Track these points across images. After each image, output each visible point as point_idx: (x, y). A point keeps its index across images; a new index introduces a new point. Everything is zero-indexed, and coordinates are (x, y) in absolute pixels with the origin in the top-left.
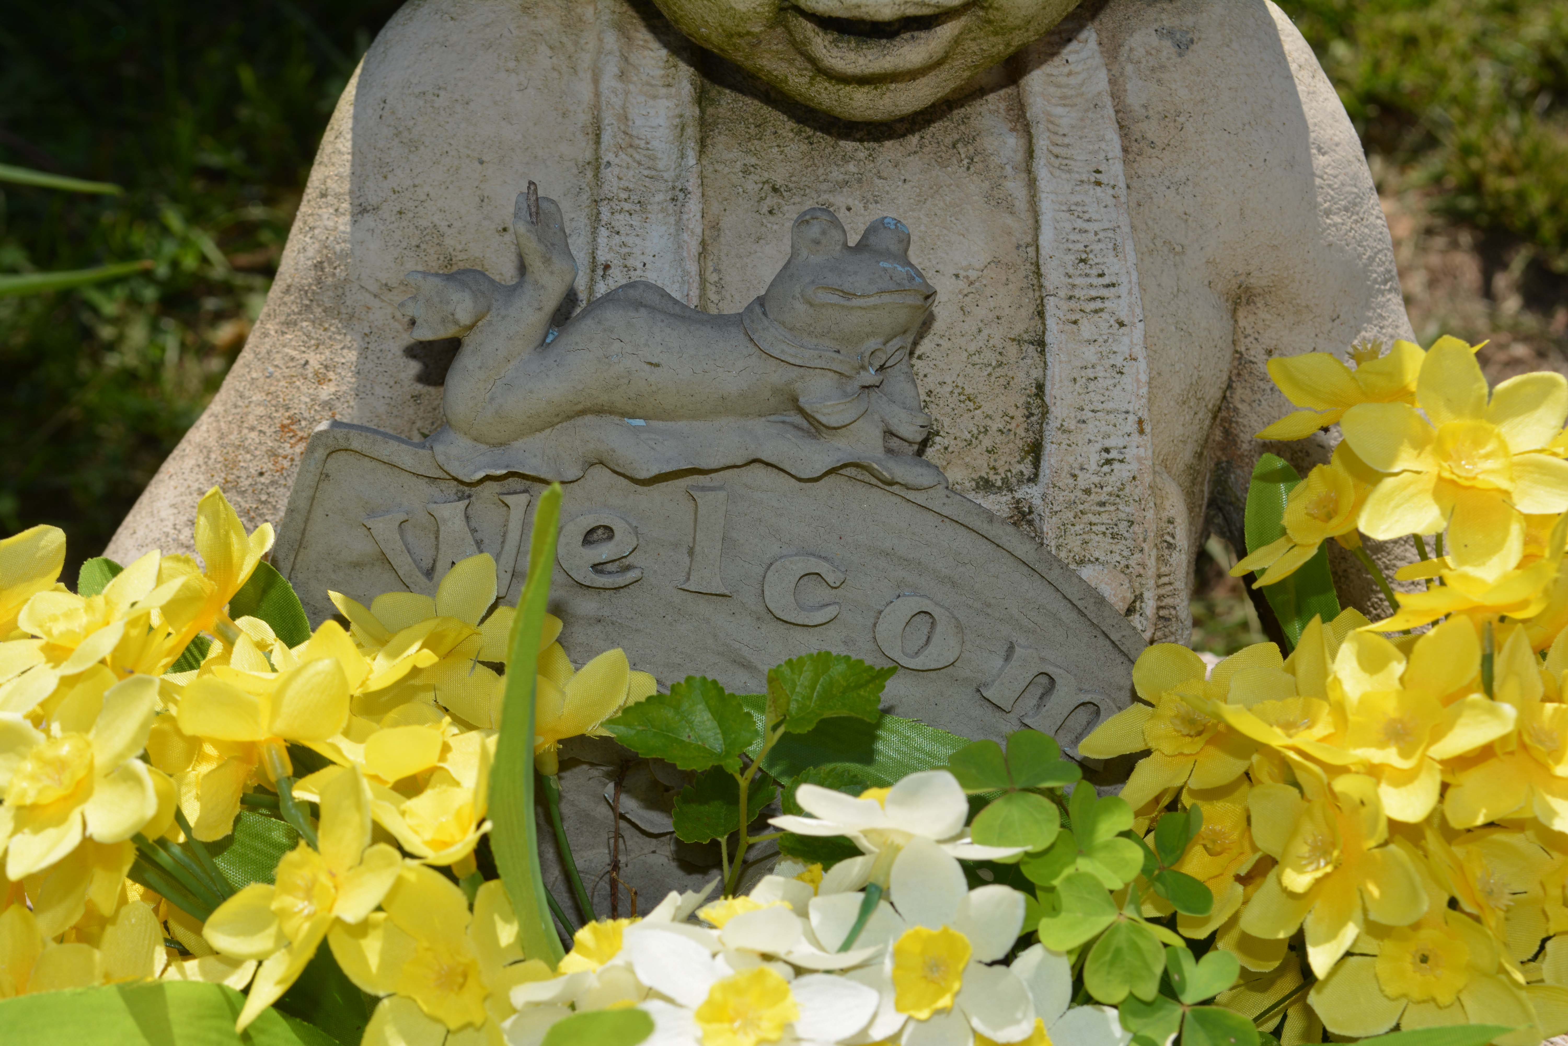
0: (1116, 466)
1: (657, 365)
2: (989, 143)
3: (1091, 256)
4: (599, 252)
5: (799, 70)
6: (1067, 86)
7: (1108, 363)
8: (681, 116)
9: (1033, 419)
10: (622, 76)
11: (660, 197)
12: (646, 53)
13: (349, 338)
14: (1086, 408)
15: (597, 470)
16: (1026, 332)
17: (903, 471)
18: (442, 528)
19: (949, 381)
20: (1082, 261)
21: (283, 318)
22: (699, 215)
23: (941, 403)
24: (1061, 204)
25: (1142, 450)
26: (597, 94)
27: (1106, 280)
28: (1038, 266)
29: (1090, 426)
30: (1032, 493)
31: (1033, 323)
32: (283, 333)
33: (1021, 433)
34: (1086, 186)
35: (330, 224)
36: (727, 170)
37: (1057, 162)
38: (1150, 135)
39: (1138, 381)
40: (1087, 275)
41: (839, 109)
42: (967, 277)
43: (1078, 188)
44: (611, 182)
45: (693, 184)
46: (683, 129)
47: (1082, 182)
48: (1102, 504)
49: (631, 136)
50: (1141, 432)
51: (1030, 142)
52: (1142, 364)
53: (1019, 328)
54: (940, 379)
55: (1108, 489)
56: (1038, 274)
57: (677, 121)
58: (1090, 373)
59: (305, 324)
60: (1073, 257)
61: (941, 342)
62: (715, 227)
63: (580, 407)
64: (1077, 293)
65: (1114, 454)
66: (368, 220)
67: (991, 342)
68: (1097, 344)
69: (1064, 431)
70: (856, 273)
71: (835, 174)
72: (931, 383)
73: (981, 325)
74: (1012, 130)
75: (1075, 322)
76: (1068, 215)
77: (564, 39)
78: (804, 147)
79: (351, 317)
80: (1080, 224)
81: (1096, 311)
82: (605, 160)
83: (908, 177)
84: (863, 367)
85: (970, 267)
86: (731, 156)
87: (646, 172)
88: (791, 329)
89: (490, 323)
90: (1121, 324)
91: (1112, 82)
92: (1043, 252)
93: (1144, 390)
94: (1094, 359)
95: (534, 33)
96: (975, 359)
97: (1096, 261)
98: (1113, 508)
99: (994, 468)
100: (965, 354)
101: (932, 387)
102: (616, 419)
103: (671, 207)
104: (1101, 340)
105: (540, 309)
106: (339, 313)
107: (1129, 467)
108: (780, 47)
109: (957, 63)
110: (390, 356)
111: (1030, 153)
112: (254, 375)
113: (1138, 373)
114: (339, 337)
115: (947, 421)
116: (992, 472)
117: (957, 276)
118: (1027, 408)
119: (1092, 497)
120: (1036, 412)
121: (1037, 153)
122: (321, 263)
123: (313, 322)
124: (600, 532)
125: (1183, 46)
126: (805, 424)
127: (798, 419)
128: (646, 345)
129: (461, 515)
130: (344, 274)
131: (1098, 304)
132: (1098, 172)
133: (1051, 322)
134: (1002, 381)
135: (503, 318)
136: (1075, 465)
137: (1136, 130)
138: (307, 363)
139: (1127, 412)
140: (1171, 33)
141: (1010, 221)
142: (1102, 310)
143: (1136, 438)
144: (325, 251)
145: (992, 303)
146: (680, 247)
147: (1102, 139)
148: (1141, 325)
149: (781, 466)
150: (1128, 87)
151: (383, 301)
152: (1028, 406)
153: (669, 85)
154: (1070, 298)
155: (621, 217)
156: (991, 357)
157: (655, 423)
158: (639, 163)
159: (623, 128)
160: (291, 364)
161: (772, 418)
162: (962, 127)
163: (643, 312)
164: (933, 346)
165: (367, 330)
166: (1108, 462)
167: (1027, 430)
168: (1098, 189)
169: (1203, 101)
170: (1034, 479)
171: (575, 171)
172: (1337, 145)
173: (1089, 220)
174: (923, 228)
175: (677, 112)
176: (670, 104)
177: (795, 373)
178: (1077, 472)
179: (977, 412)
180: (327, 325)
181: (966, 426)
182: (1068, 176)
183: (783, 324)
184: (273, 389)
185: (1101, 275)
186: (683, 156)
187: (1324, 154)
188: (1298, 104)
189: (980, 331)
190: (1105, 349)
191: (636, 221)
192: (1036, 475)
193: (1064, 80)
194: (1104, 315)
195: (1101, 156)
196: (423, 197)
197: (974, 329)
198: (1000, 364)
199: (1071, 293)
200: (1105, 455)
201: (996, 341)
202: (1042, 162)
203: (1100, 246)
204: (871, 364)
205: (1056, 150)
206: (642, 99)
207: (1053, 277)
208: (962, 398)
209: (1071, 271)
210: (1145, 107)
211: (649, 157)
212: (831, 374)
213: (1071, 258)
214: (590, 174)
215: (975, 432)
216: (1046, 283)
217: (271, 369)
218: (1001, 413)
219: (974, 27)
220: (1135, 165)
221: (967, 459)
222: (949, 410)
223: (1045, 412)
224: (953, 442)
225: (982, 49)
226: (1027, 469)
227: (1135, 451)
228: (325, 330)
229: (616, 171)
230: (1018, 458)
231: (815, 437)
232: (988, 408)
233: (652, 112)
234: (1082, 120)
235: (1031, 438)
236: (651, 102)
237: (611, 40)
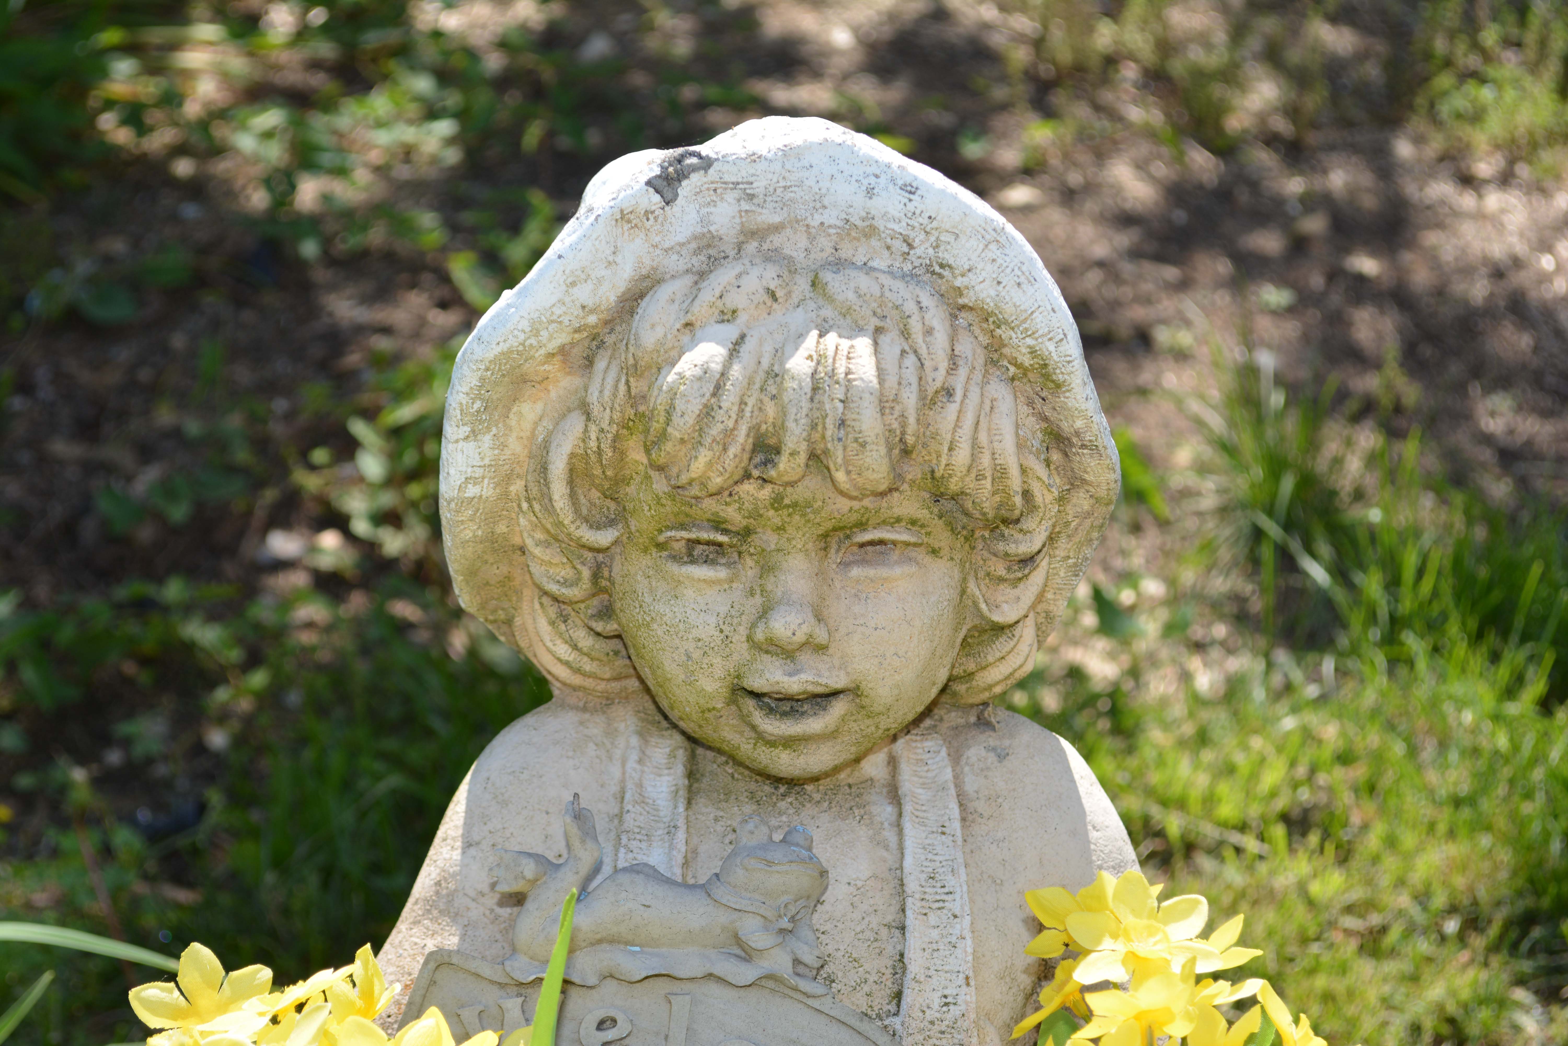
0: (952, 1007)
1: (649, 907)
2: (874, 809)
3: (937, 875)
4: (619, 862)
5: (747, 739)
6: (926, 777)
7: (946, 941)
8: (676, 785)
9: (897, 976)
10: (640, 761)
11: (660, 832)
12: (656, 750)
13: (454, 928)
14: (932, 968)
15: (609, 981)
16: (894, 921)
17: (805, 985)
18: (506, 1015)
19: (842, 948)
20: (931, 878)
21: (411, 920)
22: (684, 841)
23: (837, 962)
24: (919, 844)
25: (968, 997)
26: (624, 773)
27: (946, 890)
28: (902, 880)
29: (934, 981)
30: (895, 1022)
31: (898, 916)
32: (411, 929)
33: (889, 987)
34: (935, 835)
35: (447, 856)
36: (704, 818)
37: (917, 820)
38: (980, 810)
39: (966, 952)
40: (934, 887)
41: (772, 766)
42: (856, 885)
43: (930, 836)
44: (629, 821)
45: (681, 823)
46: (677, 792)
47: (933, 832)
48: (943, 1033)
49: (644, 797)
50: (968, 984)
51: (900, 809)
52: (969, 942)
53: (889, 918)
54: (836, 947)
55: (947, 1023)
56: (902, 885)
57: (673, 788)
58: (935, 946)
59: (426, 922)
60: (925, 876)
61: (838, 924)
62: (695, 852)
63: (598, 936)
64: (927, 897)
65: (950, 1000)
66: (473, 851)
67: (871, 926)
68: (939, 929)
69: (917, 982)
70: (775, 851)
71: (773, 822)
72: (830, 949)
73: (864, 915)
74: (890, 803)
75: (925, 914)
76: (922, 851)
77: (605, 741)
78: (755, 807)
79: (457, 914)
80: (930, 856)
81: (939, 909)
82: (626, 809)
83: (820, 824)
84: (780, 916)
85: (858, 879)
86: (707, 810)
87: (652, 818)
88: (734, 887)
89: (545, 883)
90: (955, 917)
91: (956, 777)
92: (905, 871)
93: (970, 958)
94: (937, 938)
95: (586, 736)
96: (860, 936)
97: (940, 878)
98: (950, 1036)
99: (871, 1007)
100: (853, 933)
101: (831, 952)
102: (622, 947)
103: (666, 837)
104: (942, 926)
105: (577, 873)
106: (449, 912)
107: (960, 1008)
108: (735, 721)
109: (846, 739)
110: (480, 940)
111: (900, 815)
112: (390, 957)
113: (966, 947)
114: (447, 928)
115: (840, 974)
116: (869, 1009)
117: (849, 884)
118: (894, 969)
119: (936, 1026)
120: (899, 971)
121: (904, 814)
122: (440, 881)
123: (431, 920)
124: (608, 1023)
125: (1002, 757)
126: (743, 954)
127: (739, 952)
128: (642, 894)
129: (519, 1007)
130: (454, 887)
131: (941, 904)
132: (943, 826)
133: (909, 913)
134: (877, 951)
135: (554, 879)
136: (924, 1004)
137: (971, 806)
138: (425, 945)
139: (959, 972)
140: (994, 749)
141: (885, 854)
142: (943, 908)
143: (964, 988)
144: (443, 874)
145: (872, 901)
146: (671, 859)
147: (946, 807)
148: (968, 918)
149: (726, 979)
150: (966, 780)
151: (478, 903)
152: (894, 967)
153: (670, 768)
154: (923, 899)
155: (634, 843)
156: (871, 935)
157: (646, 949)
158: (648, 813)
159: (639, 791)
160: (415, 947)
161: (722, 950)
162: (857, 799)
163: (642, 876)
164: (832, 926)
165: (466, 923)
166: (946, 1004)
167: (894, 983)
168: (943, 837)
169: (1014, 790)
170: (896, 1014)
171: (607, 820)
172: (1107, 827)
173: (936, 854)
174: (828, 854)
175: (674, 783)
176: (670, 778)
177: (736, 915)
178: (925, 1009)
179: (861, 969)
180: (440, 921)
181: (853, 978)
182: (924, 828)
183: (729, 883)
184: (401, 964)
185: (943, 887)
186: (676, 807)
187: (1097, 831)
188: (1079, 798)
189: (863, 918)
190: (944, 932)
191: (644, 845)
192: (898, 1011)
193: (924, 774)
194: (945, 911)
195: (946, 818)
196: (509, 835)
197: (860, 917)
198: (876, 940)
199: (923, 897)
200: (944, 1000)
201: (874, 925)
202: (907, 819)
203: (943, 869)
204: (785, 915)
205: (917, 813)
206: (652, 776)
207: (912, 886)
208: (850, 959)
209: (924, 884)
210: (977, 792)
211: (655, 810)
212: (759, 918)
213: (924, 876)
214: (616, 821)
215: (859, 981)
216: (906, 889)
217: (401, 951)
218: (876, 971)
219: (855, 712)
220: (971, 829)
221: (853, 999)
222: (841, 967)
223: (904, 969)
224: (844, 988)
225: (861, 729)
226: (892, 1008)
227: (964, 997)
228: (439, 924)
229: (633, 815)
230: (887, 1001)
231: (748, 961)
232: (867, 967)
233: (658, 784)
234: (934, 796)
235: (896, 988)
236: (658, 778)
237: (634, 741)
